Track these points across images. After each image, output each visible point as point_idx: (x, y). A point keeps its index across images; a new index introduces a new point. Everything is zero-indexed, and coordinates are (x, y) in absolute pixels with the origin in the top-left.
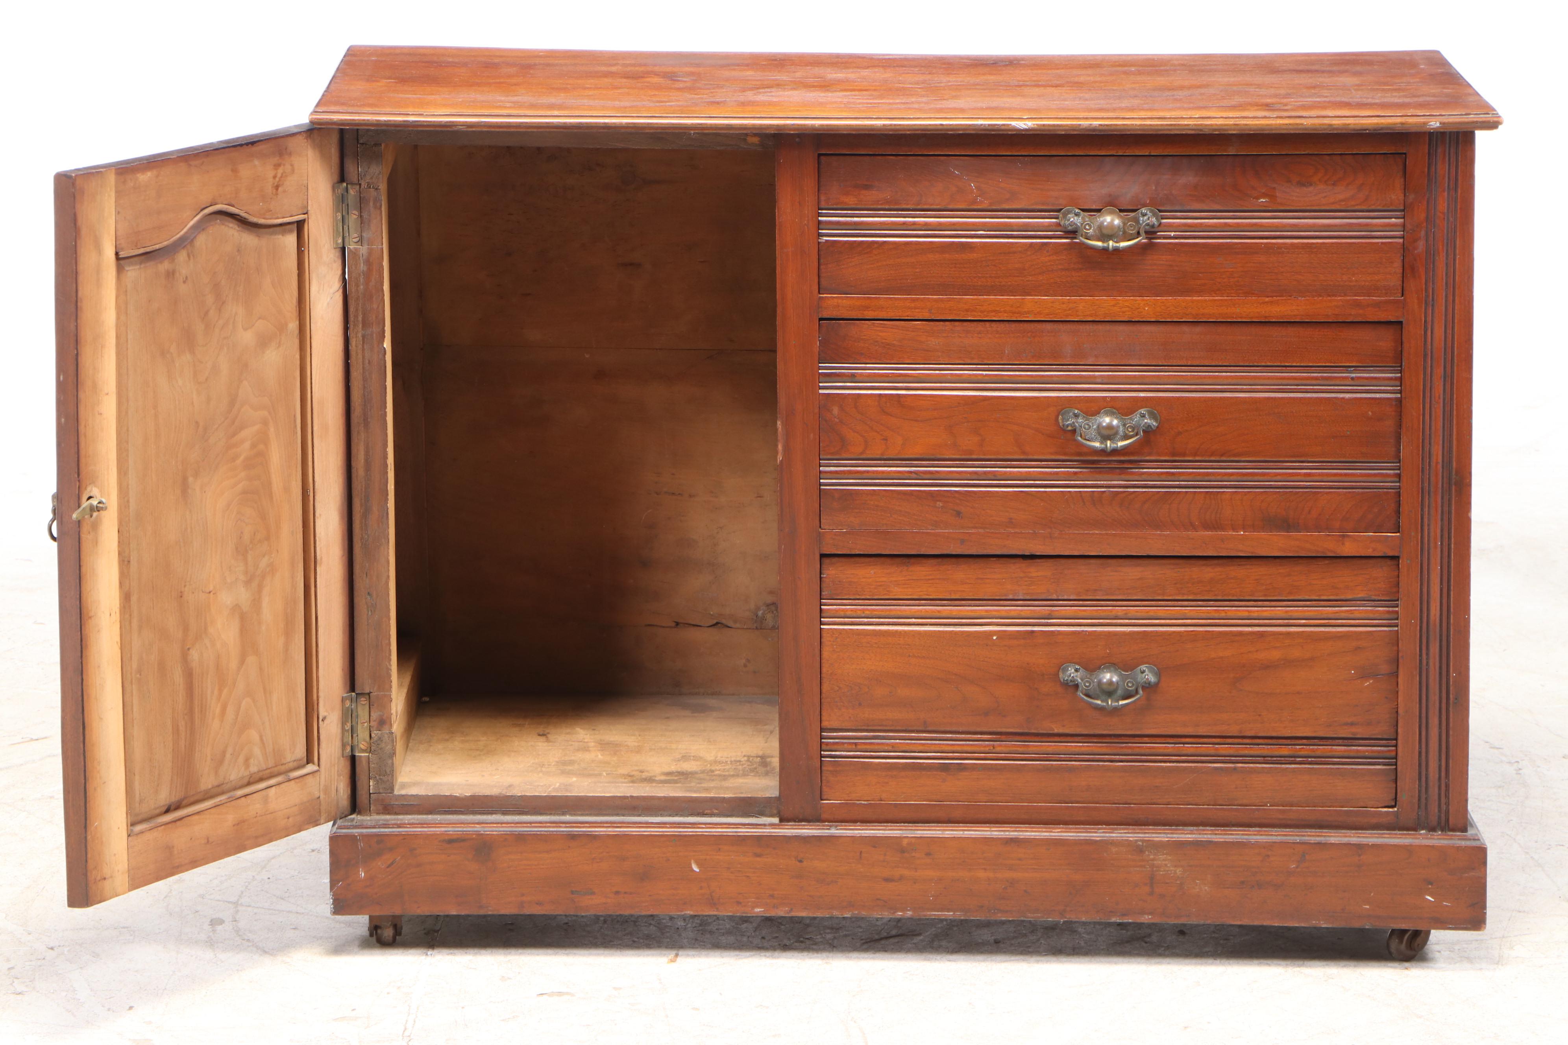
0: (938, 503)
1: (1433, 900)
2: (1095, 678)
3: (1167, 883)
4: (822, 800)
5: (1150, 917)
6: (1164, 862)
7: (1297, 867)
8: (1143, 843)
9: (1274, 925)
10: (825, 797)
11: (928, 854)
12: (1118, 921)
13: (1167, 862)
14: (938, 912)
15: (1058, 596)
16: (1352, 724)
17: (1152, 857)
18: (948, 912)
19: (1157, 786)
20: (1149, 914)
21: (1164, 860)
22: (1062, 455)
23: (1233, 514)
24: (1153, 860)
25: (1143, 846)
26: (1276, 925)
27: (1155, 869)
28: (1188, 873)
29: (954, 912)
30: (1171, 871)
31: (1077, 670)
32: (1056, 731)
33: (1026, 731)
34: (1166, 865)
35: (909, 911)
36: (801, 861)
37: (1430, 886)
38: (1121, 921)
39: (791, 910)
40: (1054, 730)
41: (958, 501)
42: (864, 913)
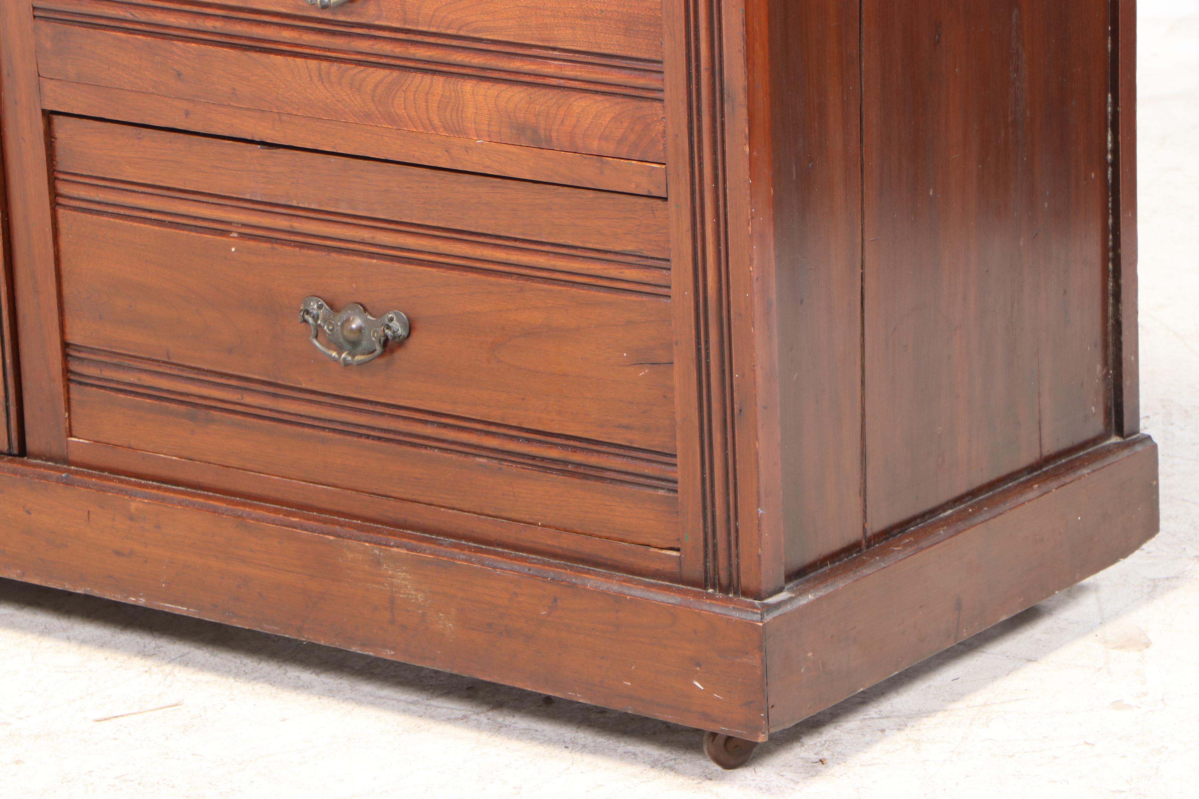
0: (157, 57)
1: (702, 688)
2: (339, 321)
3: (408, 611)
4: (71, 436)
5: (392, 653)
6: (403, 582)
7: (548, 615)
8: (380, 552)
9: (526, 688)
10: (74, 433)
11: (157, 527)
12: (359, 652)
13: (406, 583)
14: (171, 604)
15: (298, 203)
16: (627, 427)
17: (390, 572)
18: (182, 606)
19: (416, 478)
20: (392, 648)
21: (404, 579)
22: (282, 7)
23: (476, 113)
24: (392, 577)
25: (380, 555)
26: (529, 689)
27: (394, 590)
28: (430, 601)
29: (189, 607)
30: (412, 595)
31: (320, 307)
32: (304, 386)
33: (273, 380)
34: (406, 586)
35: (141, 597)
36: (29, 513)
37: (698, 669)
38: (361, 652)
39: (23, 574)
40: (301, 384)
41: (177, 58)
42: (97, 592)
